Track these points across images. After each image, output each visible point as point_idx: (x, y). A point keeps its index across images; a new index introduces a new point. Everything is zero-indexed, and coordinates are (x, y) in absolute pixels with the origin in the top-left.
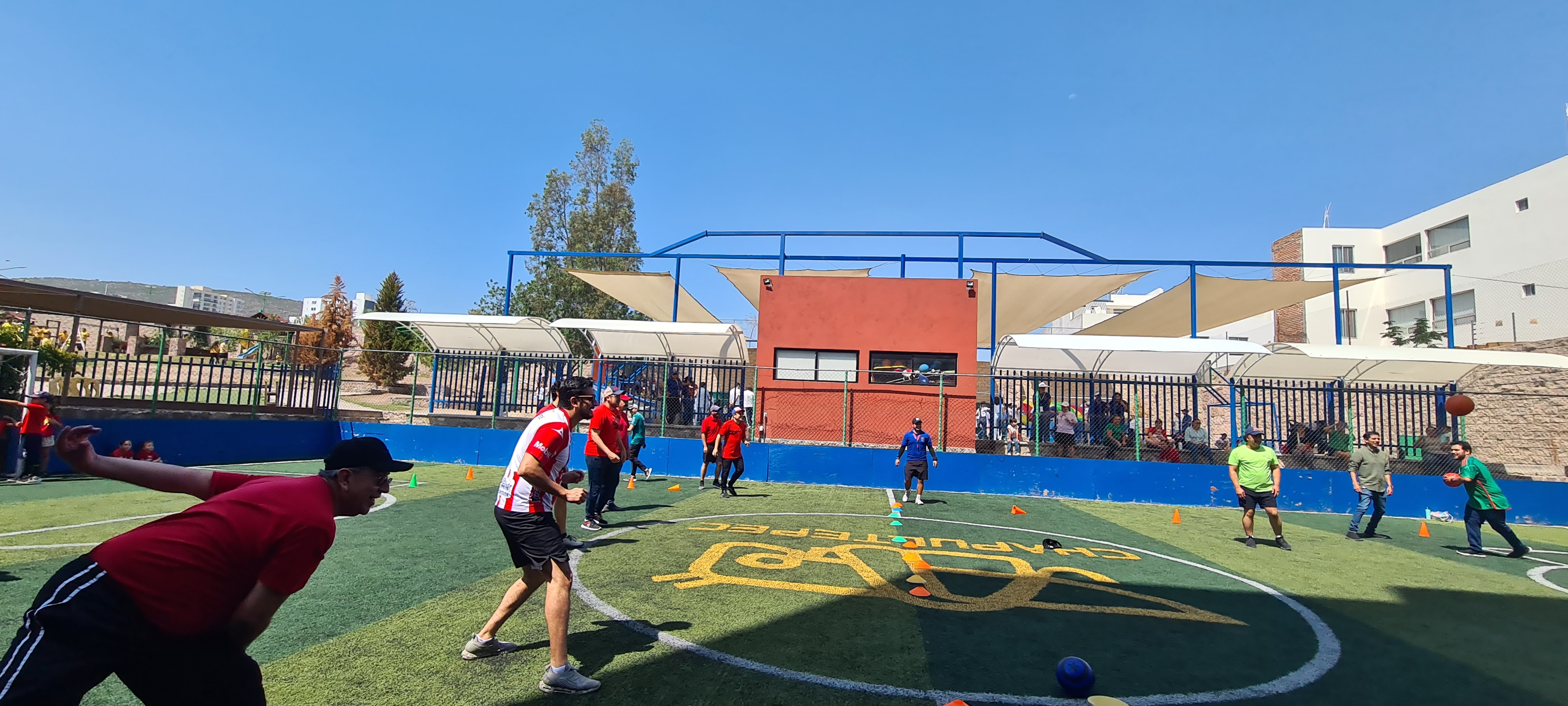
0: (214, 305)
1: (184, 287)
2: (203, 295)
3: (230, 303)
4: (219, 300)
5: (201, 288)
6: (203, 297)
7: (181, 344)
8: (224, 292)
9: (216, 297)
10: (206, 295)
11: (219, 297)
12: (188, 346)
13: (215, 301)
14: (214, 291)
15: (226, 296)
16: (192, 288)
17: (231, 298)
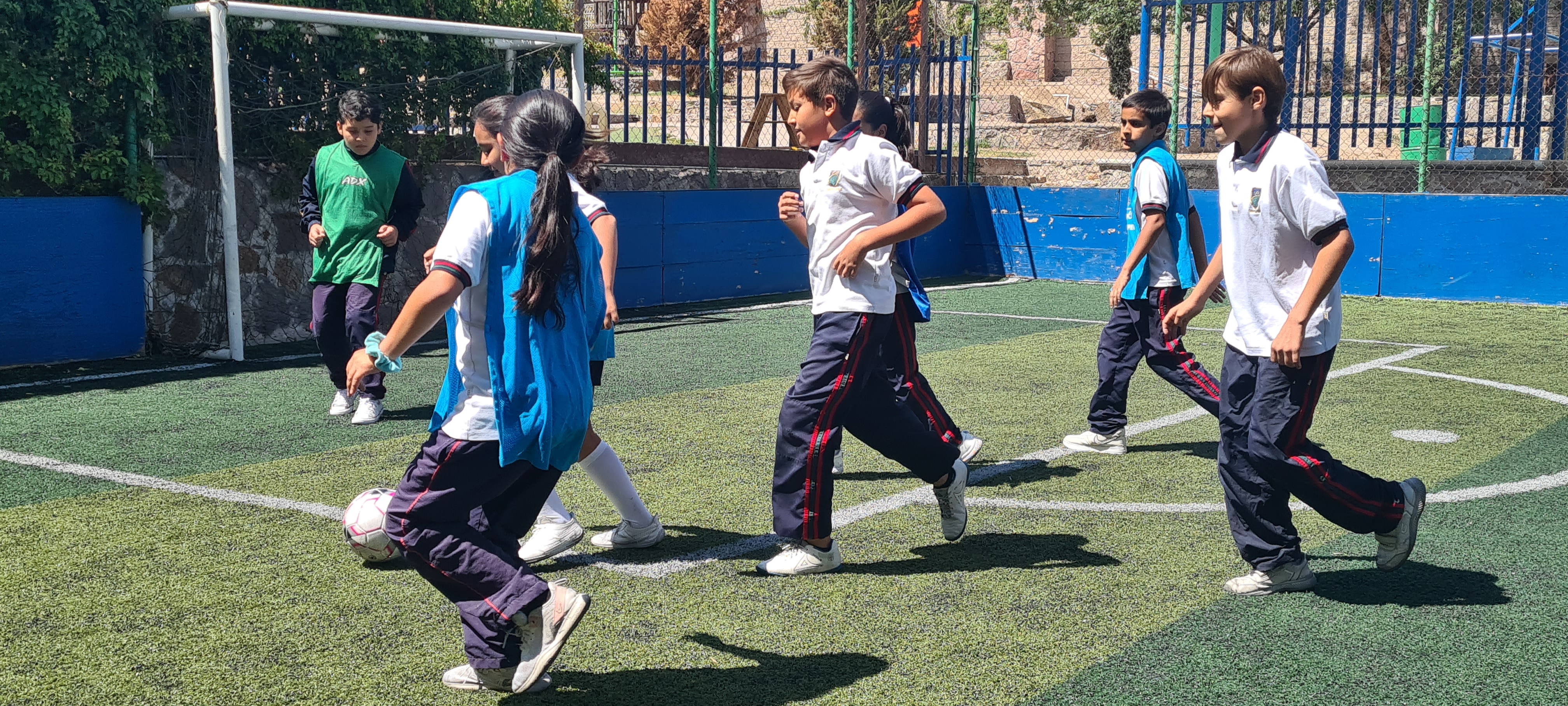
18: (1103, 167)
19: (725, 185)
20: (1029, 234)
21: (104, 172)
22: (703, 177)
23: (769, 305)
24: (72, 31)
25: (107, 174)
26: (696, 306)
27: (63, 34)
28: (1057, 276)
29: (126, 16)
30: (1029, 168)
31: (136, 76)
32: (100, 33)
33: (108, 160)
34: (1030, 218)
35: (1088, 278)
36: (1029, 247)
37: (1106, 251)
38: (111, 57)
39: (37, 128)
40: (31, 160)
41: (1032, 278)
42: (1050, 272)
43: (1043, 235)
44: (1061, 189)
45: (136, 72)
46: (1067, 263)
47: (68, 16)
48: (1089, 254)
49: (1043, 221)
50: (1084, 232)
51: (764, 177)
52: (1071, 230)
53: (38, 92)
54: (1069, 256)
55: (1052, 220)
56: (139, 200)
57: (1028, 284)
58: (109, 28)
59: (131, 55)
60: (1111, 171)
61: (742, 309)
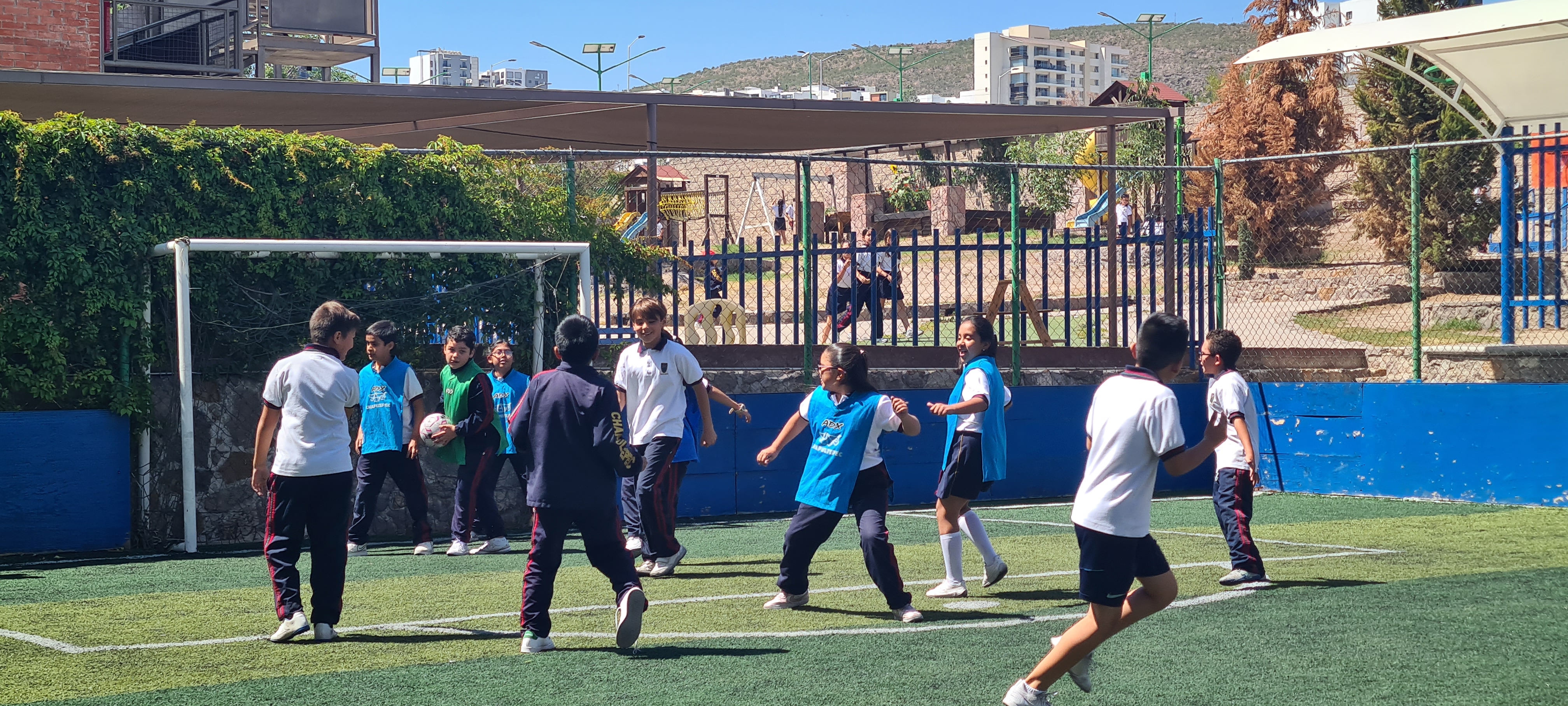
0: (1060, 78)
1: (988, 34)
2: (1030, 52)
3: (1095, 63)
4: (1068, 61)
5: (1021, 32)
6: (1032, 58)
7: (955, 203)
8: (1076, 32)
9: (1060, 52)
10: (1038, 50)
11: (1067, 51)
12: (970, 204)
13: (1060, 65)
14: (1055, 34)
15: (1081, 44)
16: (1006, 33)
17: (1095, 48)
21: (93, 389)
24: (60, 272)
25: (96, 391)
27: (52, 275)
29: (112, 256)
31: (120, 306)
32: (87, 271)
33: (96, 379)
38: (97, 292)
39: (33, 353)
40: (26, 380)
45: (121, 302)
47: (57, 259)
53: (32, 323)
56: (123, 412)
58: (96, 267)
59: (118, 288)
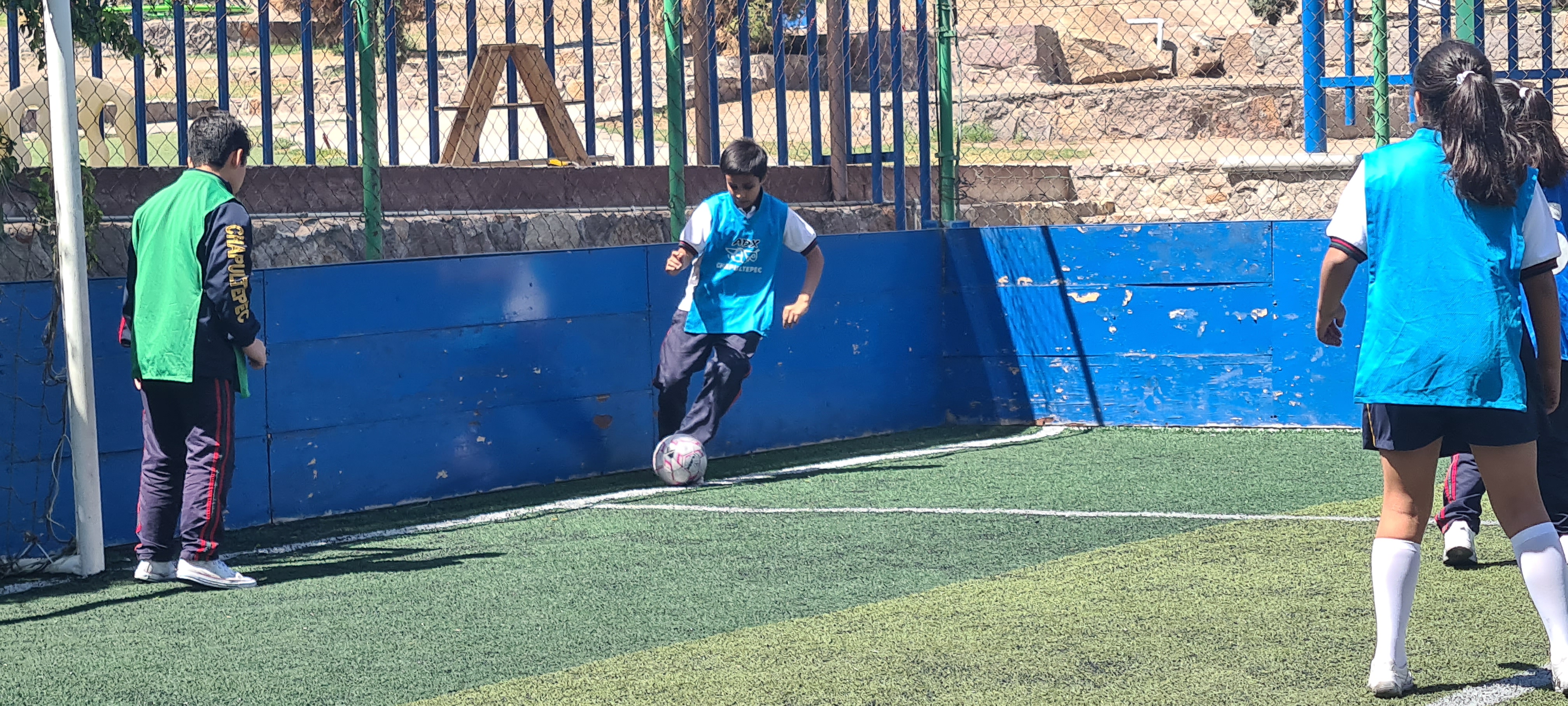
18: (1236, 175)
19: (402, 252)
20: (1081, 329)
22: (353, 236)
23: (511, 513)
26: (347, 523)
28: (1145, 418)
30: (1077, 184)
34: (1081, 292)
35: (1214, 419)
36: (1082, 355)
37: (1251, 359)
41: (1094, 424)
42: (1132, 410)
43: (1112, 329)
44: (1146, 227)
46: (1166, 387)
48: (1215, 368)
49: (1111, 298)
50: (1199, 319)
51: (491, 230)
52: (1173, 314)
54: (1170, 371)
55: (1129, 294)
57: (1084, 439)
60: (1253, 183)
61: (449, 524)
